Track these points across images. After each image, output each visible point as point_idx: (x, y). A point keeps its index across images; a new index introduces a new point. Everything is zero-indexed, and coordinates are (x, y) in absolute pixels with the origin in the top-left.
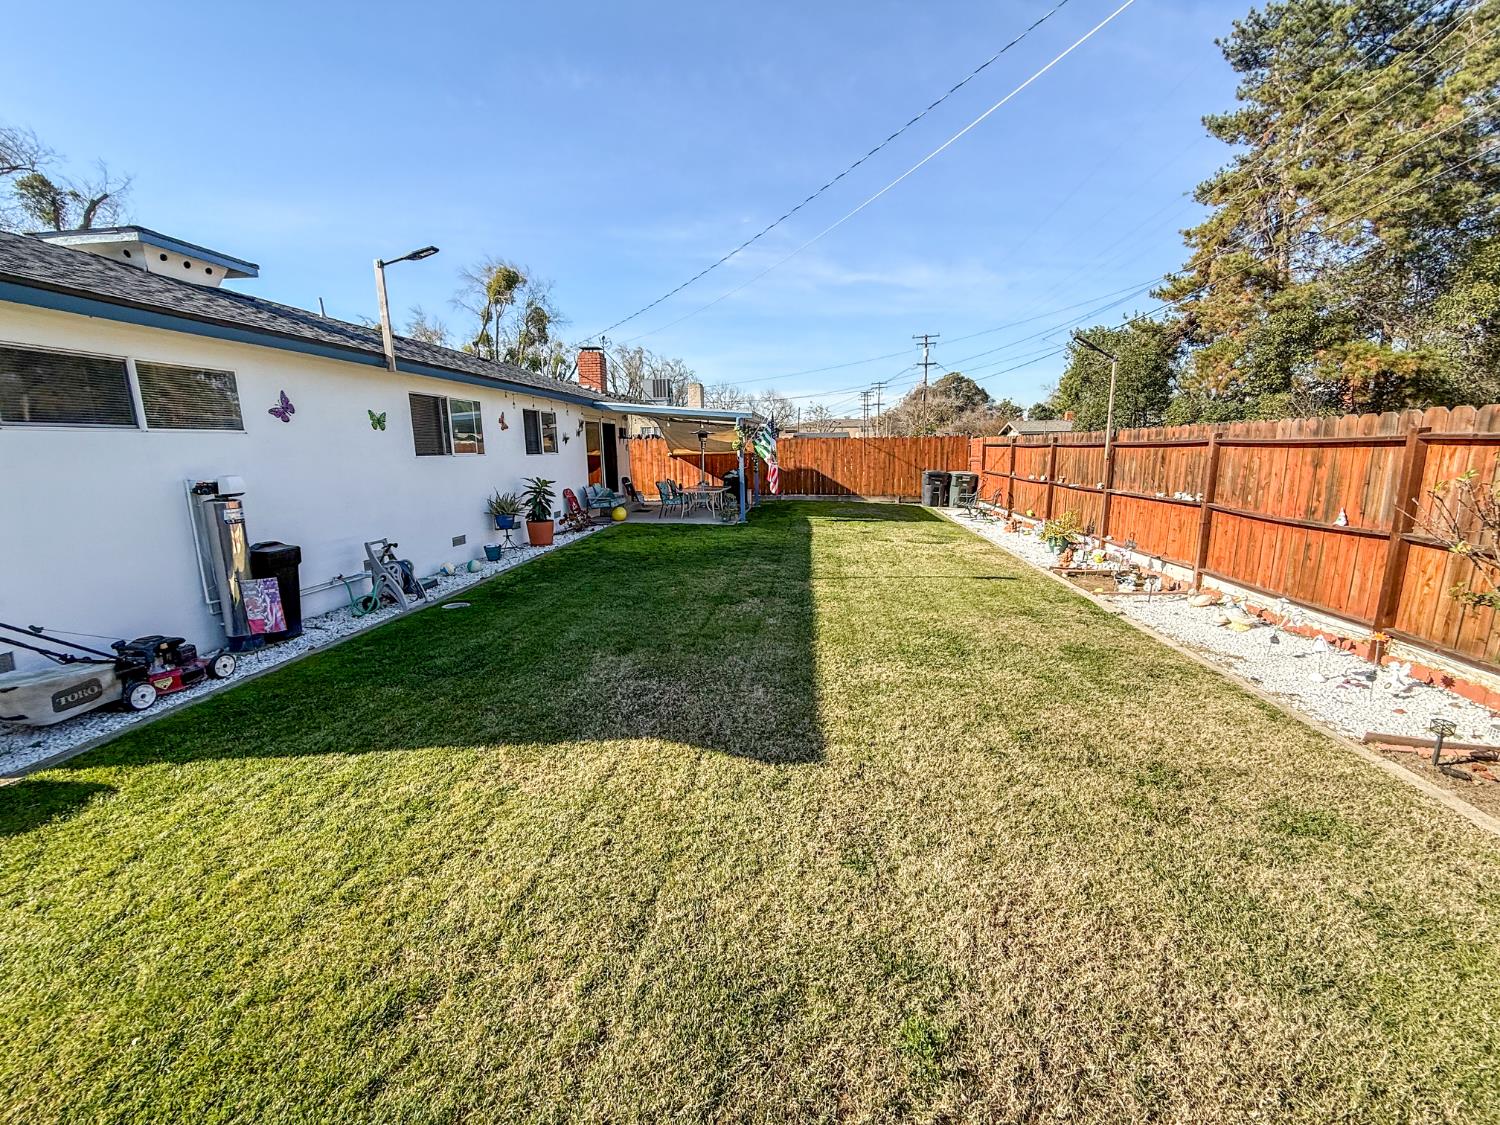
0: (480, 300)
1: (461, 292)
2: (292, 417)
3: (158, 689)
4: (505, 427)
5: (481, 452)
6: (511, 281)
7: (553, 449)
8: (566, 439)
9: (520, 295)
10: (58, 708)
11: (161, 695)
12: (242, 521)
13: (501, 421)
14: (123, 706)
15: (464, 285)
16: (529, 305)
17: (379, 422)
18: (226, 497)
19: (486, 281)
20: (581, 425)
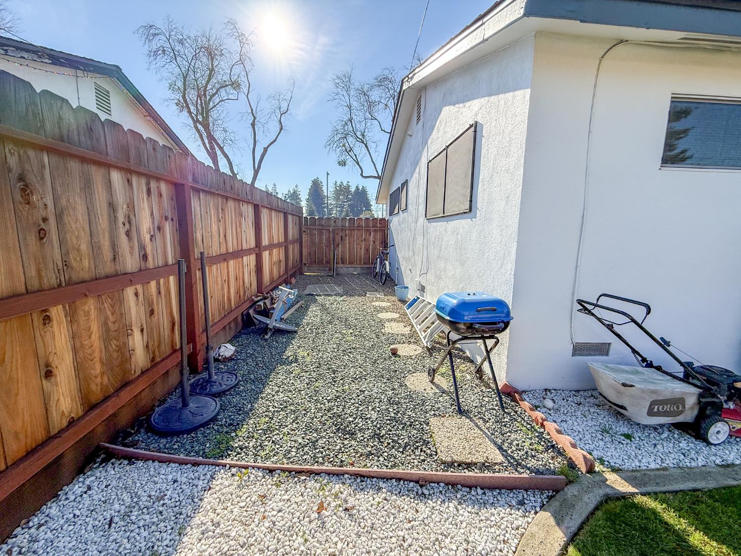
3: (730, 429)
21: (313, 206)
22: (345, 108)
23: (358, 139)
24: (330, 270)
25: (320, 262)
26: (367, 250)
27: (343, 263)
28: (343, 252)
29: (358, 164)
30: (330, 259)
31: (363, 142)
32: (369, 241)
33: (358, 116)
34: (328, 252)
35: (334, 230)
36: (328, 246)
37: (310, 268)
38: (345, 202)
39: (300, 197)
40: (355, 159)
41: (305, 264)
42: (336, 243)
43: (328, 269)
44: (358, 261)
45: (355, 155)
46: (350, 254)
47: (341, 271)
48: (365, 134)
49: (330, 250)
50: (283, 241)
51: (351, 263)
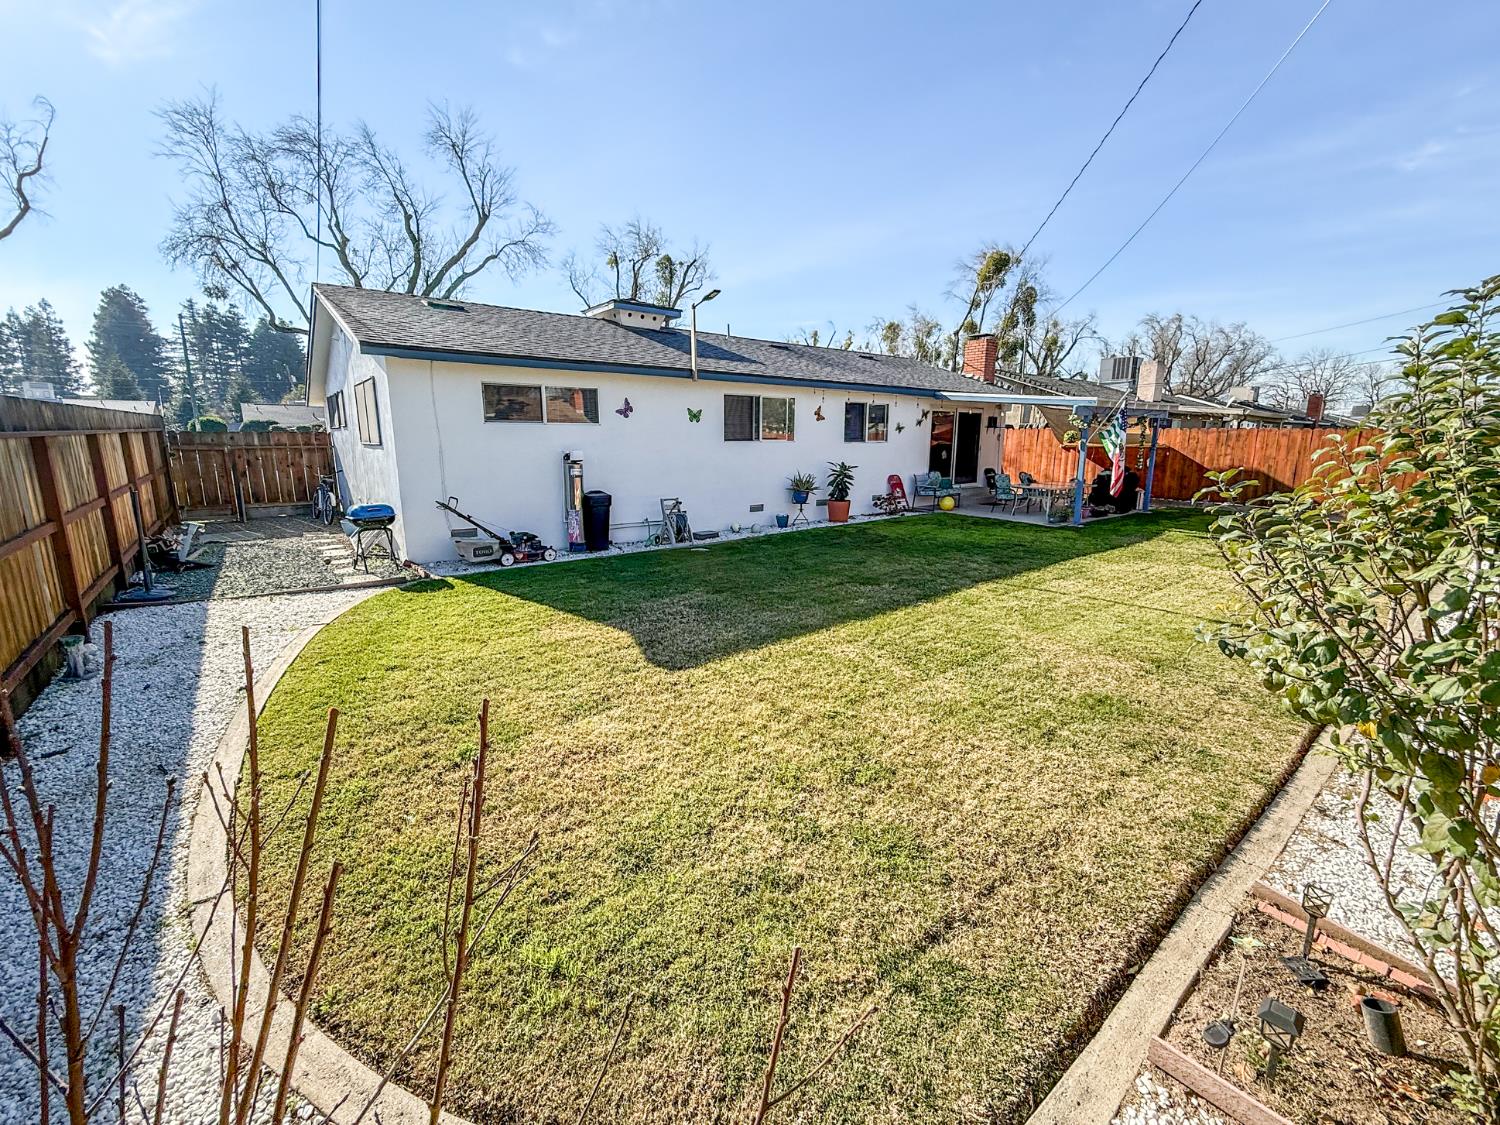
0: (967, 289)
1: (952, 283)
2: (630, 414)
3: (515, 558)
4: (820, 418)
5: (791, 438)
6: (1001, 264)
7: (880, 437)
8: (899, 429)
9: (1012, 278)
10: (475, 556)
11: (516, 561)
12: (581, 477)
13: (817, 413)
14: (498, 562)
15: (956, 275)
16: (1020, 286)
17: (695, 416)
18: (575, 462)
19: (978, 267)
20: (925, 414)
21: (126, 371)
22: (207, 179)
23: (251, 252)
24: (234, 513)
25: (213, 502)
26: (300, 480)
27: (257, 500)
28: (256, 485)
29: (259, 297)
30: (232, 497)
31: (266, 261)
32: (300, 465)
33: (245, 203)
34: (225, 485)
35: (232, 452)
36: (225, 474)
37: (194, 513)
38: (230, 358)
39: (63, 337)
40: (249, 286)
41: (182, 508)
42: (240, 469)
43: (229, 512)
44: (286, 496)
45: (250, 281)
46: (269, 487)
47: (254, 514)
48: (270, 243)
49: (229, 483)
50: (147, 471)
51: (274, 499)
